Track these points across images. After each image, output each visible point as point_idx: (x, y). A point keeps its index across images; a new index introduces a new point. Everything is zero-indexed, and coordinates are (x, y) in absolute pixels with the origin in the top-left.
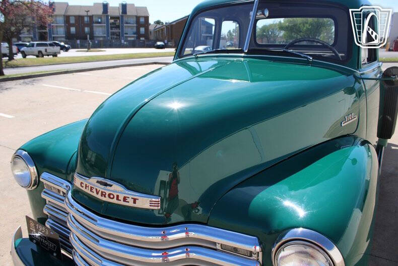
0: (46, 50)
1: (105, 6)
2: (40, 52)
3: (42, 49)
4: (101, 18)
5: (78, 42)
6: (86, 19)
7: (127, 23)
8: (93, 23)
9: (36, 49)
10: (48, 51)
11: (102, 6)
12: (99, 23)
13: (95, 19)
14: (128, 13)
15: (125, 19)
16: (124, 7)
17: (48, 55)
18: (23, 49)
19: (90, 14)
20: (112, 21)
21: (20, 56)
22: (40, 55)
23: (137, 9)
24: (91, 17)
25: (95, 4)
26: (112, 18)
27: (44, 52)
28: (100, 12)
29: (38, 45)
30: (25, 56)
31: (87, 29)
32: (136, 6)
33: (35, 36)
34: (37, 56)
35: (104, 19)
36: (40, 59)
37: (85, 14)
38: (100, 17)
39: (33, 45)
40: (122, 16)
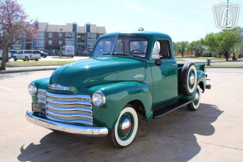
0: (31, 56)
1: (75, 26)
2: (26, 57)
3: (28, 55)
4: (71, 35)
5: (54, 51)
6: (60, 35)
7: (90, 38)
8: (65, 38)
9: (24, 55)
10: (32, 56)
11: (72, 26)
12: (70, 38)
13: (66, 35)
14: (91, 32)
15: (89, 35)
16: (88, 27)
17: (32, 60)
18: (14, 55)
19: (63, 31)
20: (80, 36)
21: (12, 60)
22: (27, 59)
23: (98, 28)
24: (64, 34)
25: (67, 24)
26: (79, 34)
27: (29, 58)
28: (71, 30)
29: (25, 52)
30: (16, 60)
31: (60, 42)
32: (97, 26)
33: (23, 46)
34: (24, 60)
35: (73, 35)
36: (26, 62)
37: (60, 31)
38: (70, 33)
39: (22, 53)
40: (87, 33)
